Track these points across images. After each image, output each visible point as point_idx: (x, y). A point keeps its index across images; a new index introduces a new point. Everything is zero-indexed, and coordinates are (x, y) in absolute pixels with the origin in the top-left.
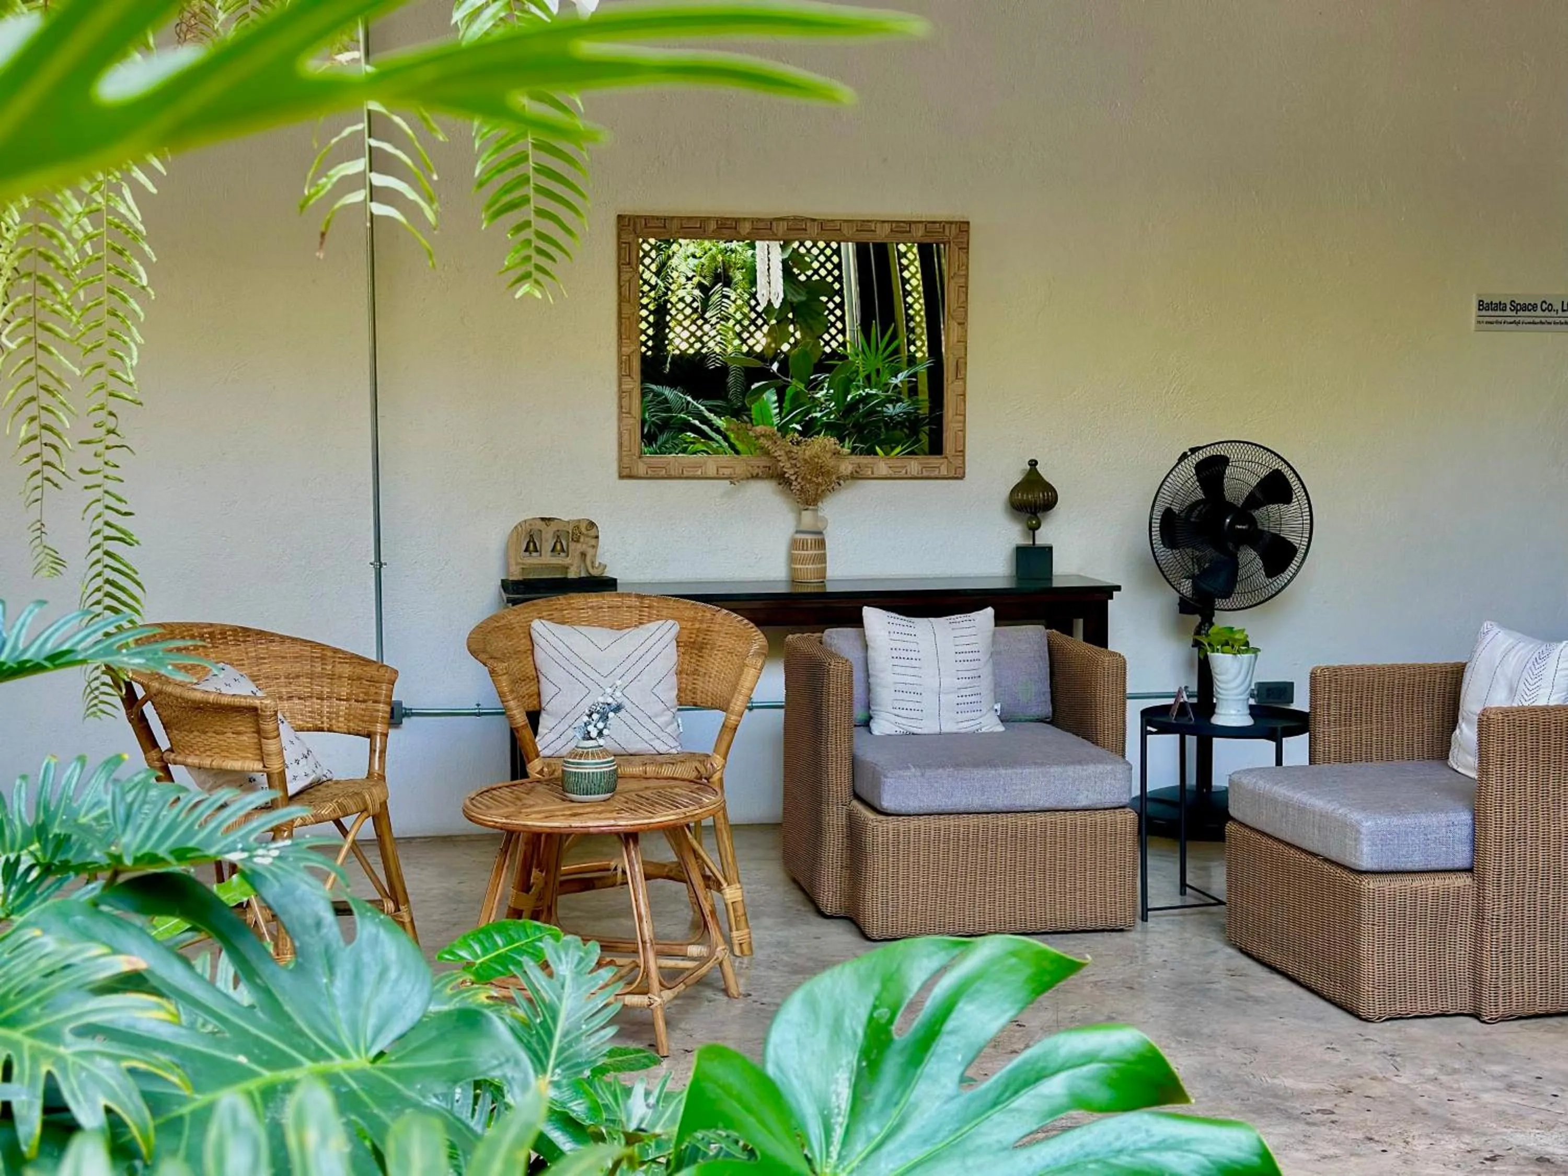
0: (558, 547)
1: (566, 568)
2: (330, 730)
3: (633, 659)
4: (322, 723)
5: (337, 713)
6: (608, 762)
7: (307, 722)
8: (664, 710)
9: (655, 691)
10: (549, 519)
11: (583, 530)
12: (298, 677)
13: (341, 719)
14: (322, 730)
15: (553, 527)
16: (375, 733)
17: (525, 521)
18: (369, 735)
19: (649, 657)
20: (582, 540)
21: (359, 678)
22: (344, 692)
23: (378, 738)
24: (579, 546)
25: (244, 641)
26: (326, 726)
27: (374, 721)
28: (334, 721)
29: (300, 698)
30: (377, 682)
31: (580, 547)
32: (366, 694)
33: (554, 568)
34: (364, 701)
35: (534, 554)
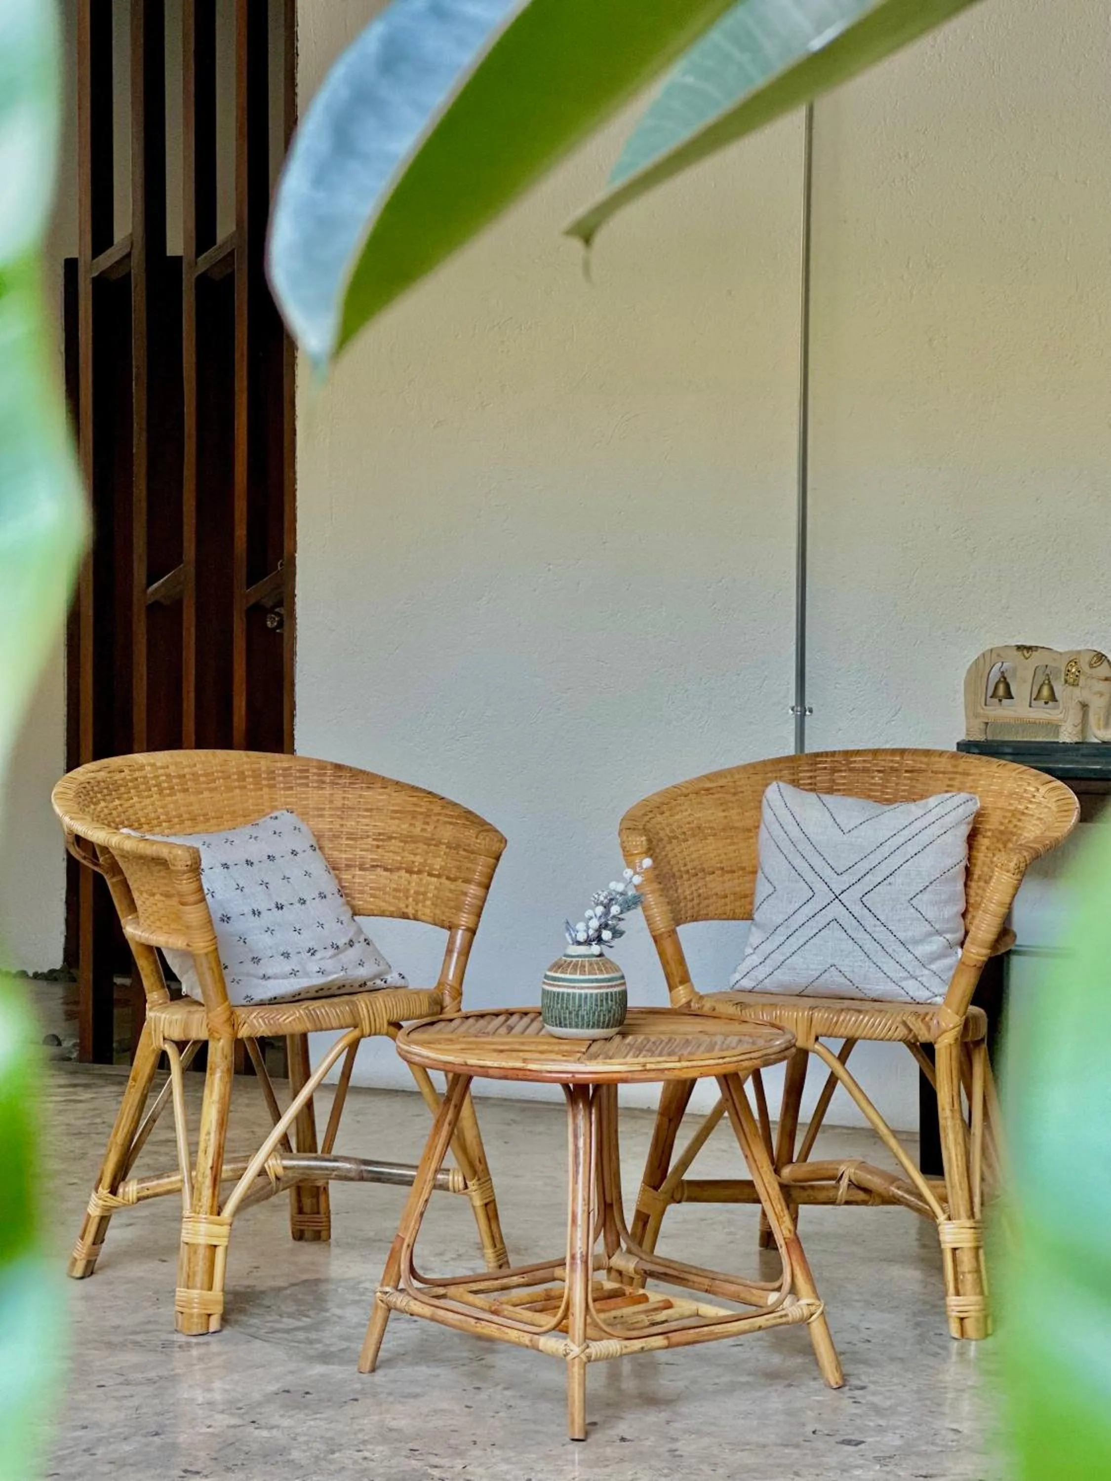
0: (1045, 692)
1: (1056, 728)
2: (416, 919)
3: (886, 850)
4: (407, 906)
5: (424, 894)
6: (597, 981)
7: (390, 903)
8: (930, 935)
9: (914, 902)
10: (1029, 648)
11: (1086, 668)
12: (390, 838)
13: (428, 903)
14: (405, 916)
15: (1036, 659)
16: (457, 927)
17: (991, 650)
18: (451, 927)
19: (911, 849)
20: (1082, 681)
21: (457, 847)
22: (438, 864)
23: (460, 932)
24: (1077, 691)
25: (333, 783)
26: (410, 911)
27: (458, 909)
28: (420, 905)
29: (386, 869)
30: (472, 852)
31: (1079, 694)
32: (459, 868)
33: (1034, 725)
34: (454, 880)
35: (1005, 701)
